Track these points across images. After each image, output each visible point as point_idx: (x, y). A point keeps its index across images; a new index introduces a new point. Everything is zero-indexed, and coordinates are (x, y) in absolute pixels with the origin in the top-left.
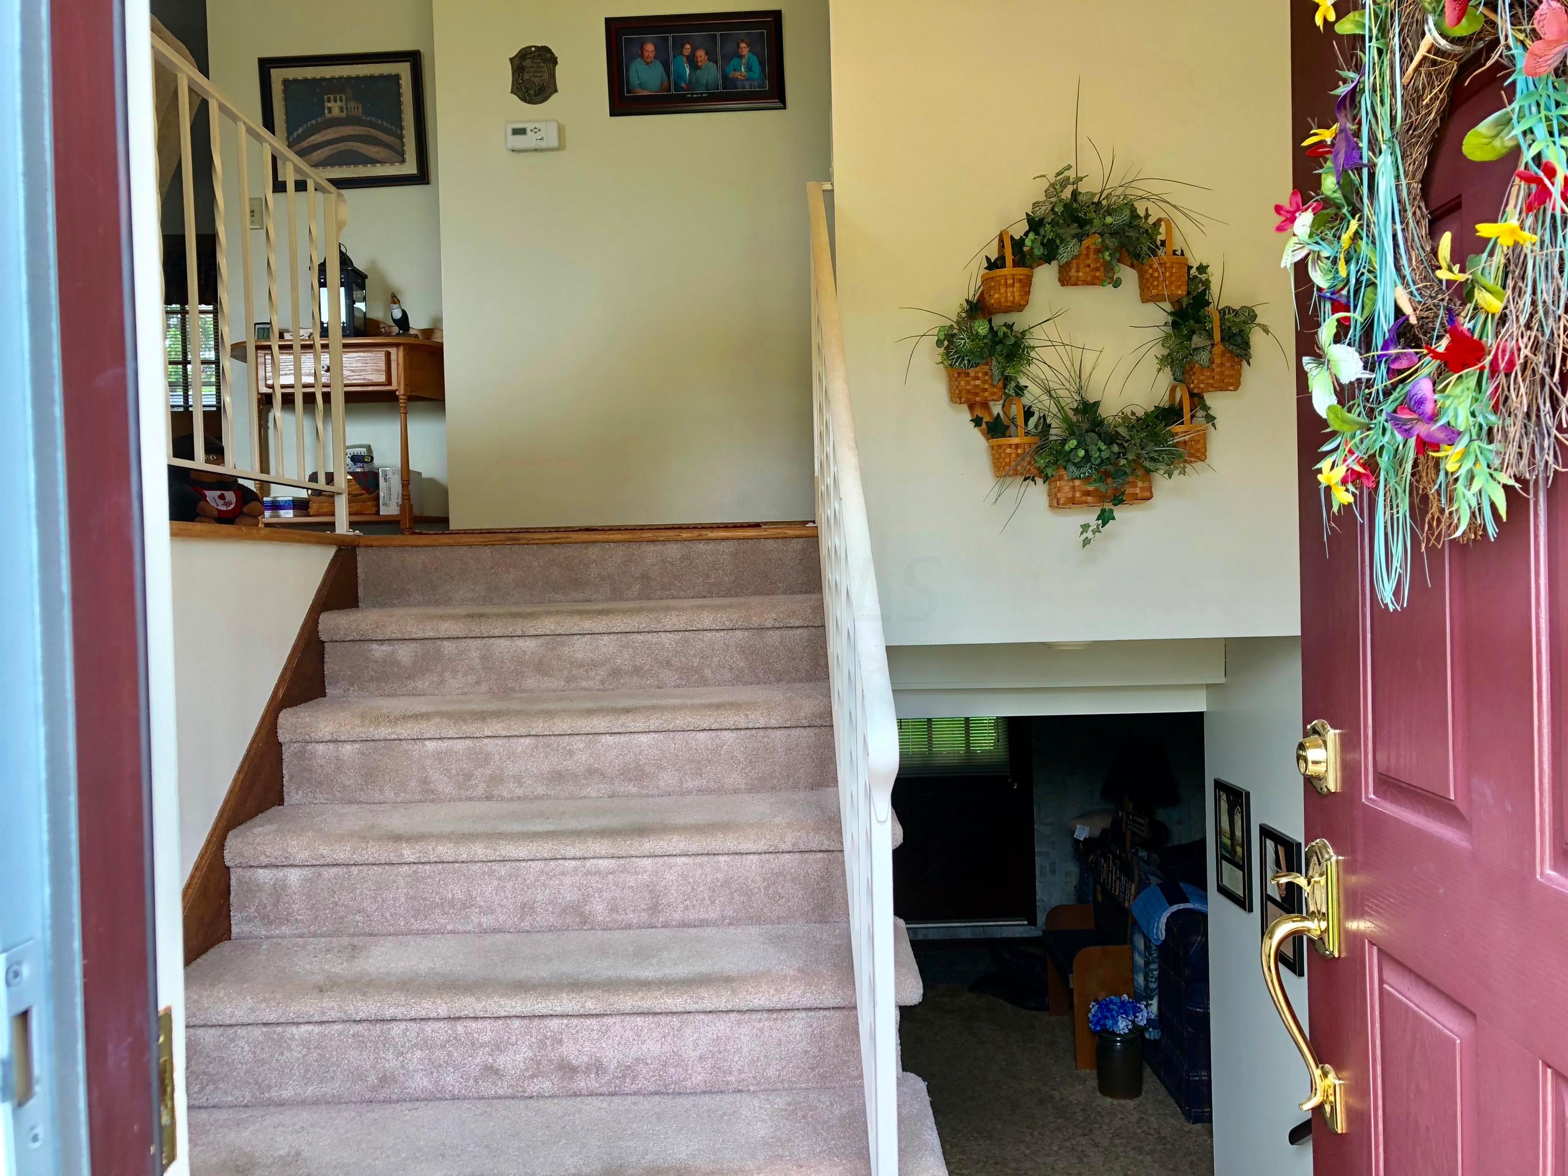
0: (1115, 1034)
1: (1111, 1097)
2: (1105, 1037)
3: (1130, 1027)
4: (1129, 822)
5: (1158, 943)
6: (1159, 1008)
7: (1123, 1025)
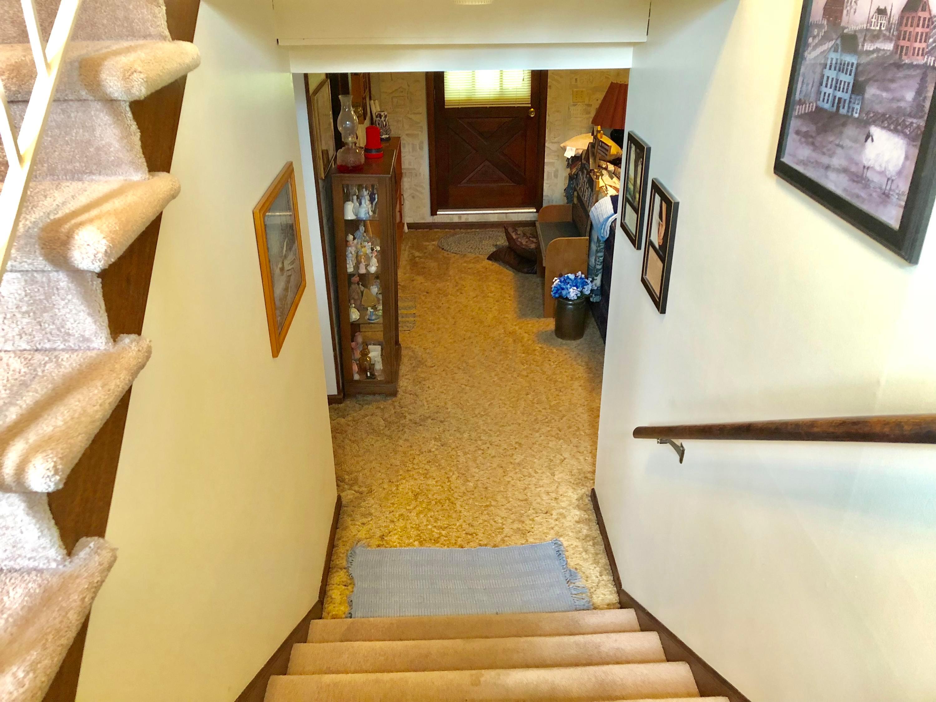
0: (567, 299)
1: (561, 338)
2: (562, 300)
3: (579, 295)
4: (599, 148)
5: (604, 240)
6: (602, 281)
7: (573, 293)
